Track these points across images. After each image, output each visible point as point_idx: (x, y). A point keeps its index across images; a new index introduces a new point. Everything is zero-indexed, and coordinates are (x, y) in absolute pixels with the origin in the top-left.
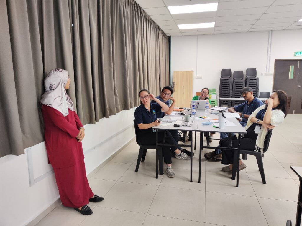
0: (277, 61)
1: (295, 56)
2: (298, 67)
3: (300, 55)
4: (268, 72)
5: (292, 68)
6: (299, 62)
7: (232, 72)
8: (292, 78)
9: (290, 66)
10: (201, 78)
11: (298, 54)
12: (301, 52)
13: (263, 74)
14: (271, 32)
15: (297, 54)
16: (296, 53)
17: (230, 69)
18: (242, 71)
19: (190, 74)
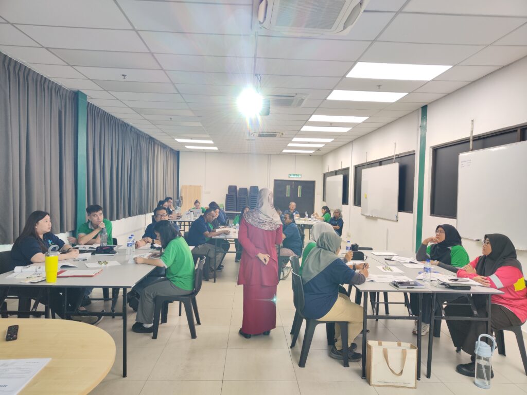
0: (275, 181)
1: (289, 177)
2: (293, 187)
3: (293, 177)
5: (288, 187)
6: (293, 182)
7: (238, 188)
8: (289, 196)
10: (209, 193)
12: (293, 175)
14: (269, 156)
16: (290, 175)
17: (236, 186)
18: (246, 189)
19: (198, 189)
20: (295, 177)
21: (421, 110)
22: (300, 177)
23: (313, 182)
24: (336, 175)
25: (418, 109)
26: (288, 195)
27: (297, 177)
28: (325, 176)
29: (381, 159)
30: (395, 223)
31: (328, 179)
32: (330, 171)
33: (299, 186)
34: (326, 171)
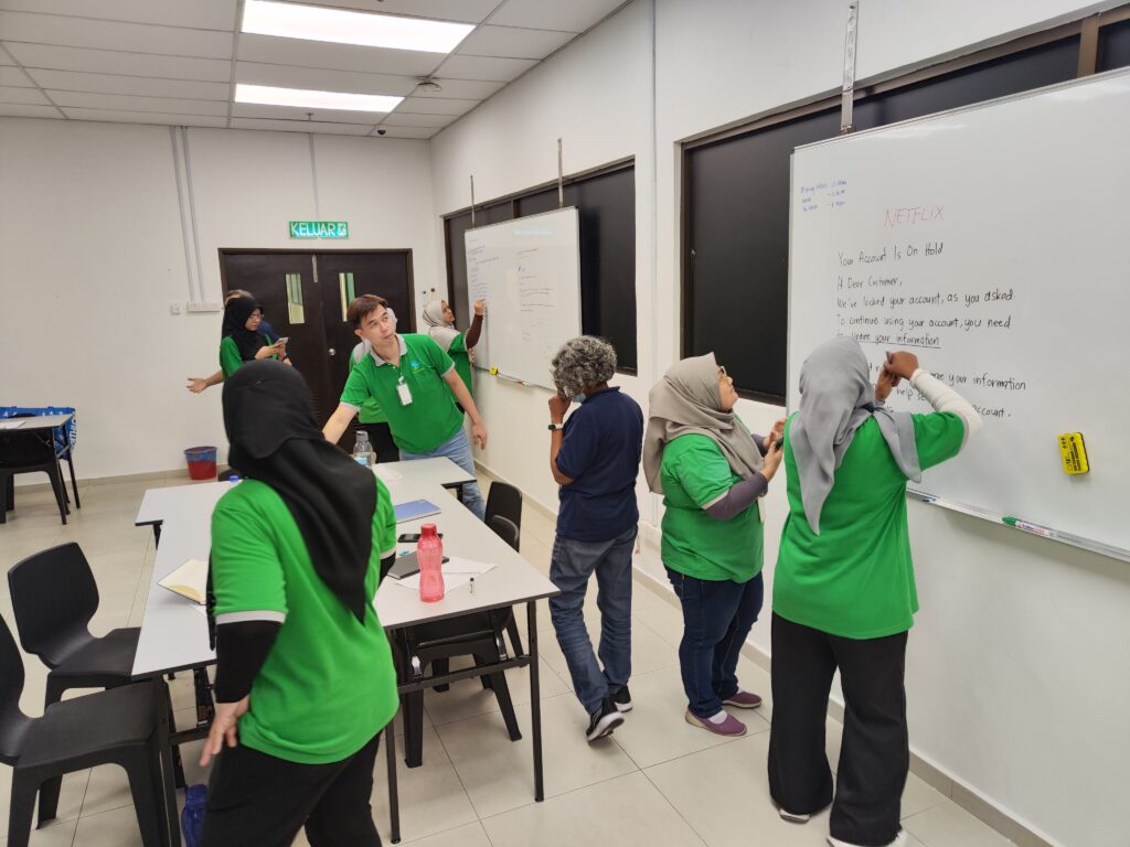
0: (226, 254)
1: (292, 236)
2: (316, 281)
3: (308, 234)
4: (198, 300)
5: (293, 283)
6: (314, 259)
8: (301, 320)
9: (287, 276)
11: (301, 229)
12: (310, 224)
13: (178, 309)
15: (297, 229)
16: (294, 224)
20: (320, 233)
22: (342, 233)
23: (404, 257)
24: (518, 215)
26: (296, 316)
27: (330, 232)
28: (454, 227)
31: (475, 239)
32: (476, 203)
33: (342, 276)
34: (462, 201)
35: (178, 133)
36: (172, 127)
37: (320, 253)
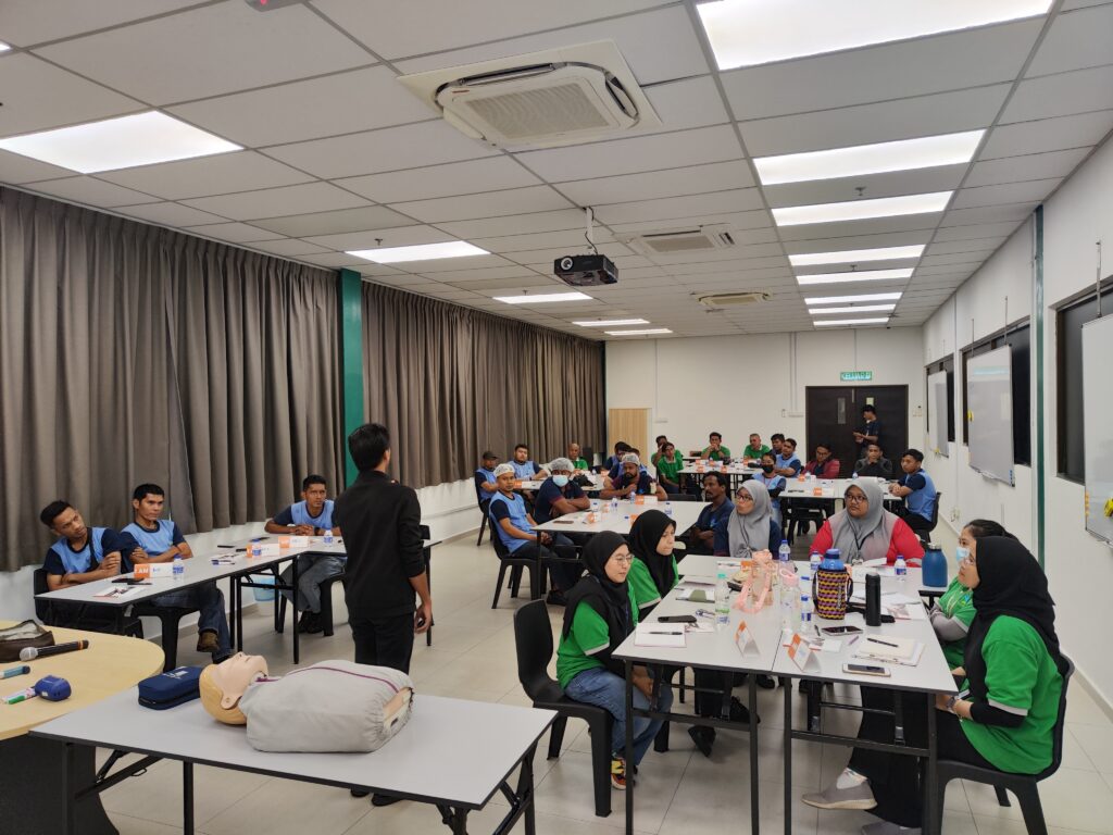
0: (809, 389)
2: (853, 401)
3: (850, 378)
4: (794, 411)
5: (841, 403)
8: (844, 422)
9: (839, 400)
10: (666, 422)
11: (846, 376)
12: (851, 374)
13: (784, 414)
14: (793, 334)
16: (843, 374)
19: (639, 416)
20: (857, 378)
21: (1035, 214)
22: (868, 377)
23: (903, 389)
24: (939, 370)
25: (1032, 215)
26: (842, 421)
27: (862, 377)
28: (929, 372)
29: (993, 334)
30: (1010, 489)
32: (933, 361)
35: (793, 336)
36: (791, 333)
37: (856, 388)
